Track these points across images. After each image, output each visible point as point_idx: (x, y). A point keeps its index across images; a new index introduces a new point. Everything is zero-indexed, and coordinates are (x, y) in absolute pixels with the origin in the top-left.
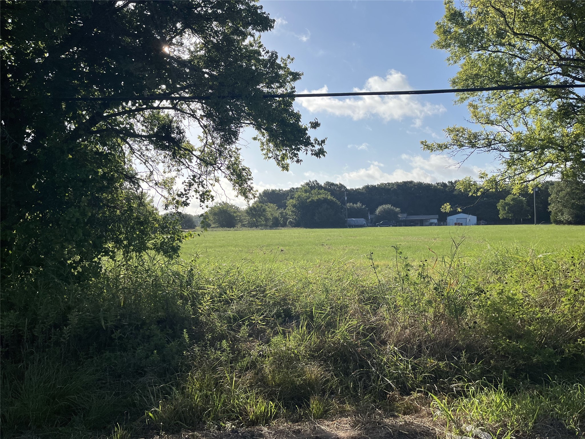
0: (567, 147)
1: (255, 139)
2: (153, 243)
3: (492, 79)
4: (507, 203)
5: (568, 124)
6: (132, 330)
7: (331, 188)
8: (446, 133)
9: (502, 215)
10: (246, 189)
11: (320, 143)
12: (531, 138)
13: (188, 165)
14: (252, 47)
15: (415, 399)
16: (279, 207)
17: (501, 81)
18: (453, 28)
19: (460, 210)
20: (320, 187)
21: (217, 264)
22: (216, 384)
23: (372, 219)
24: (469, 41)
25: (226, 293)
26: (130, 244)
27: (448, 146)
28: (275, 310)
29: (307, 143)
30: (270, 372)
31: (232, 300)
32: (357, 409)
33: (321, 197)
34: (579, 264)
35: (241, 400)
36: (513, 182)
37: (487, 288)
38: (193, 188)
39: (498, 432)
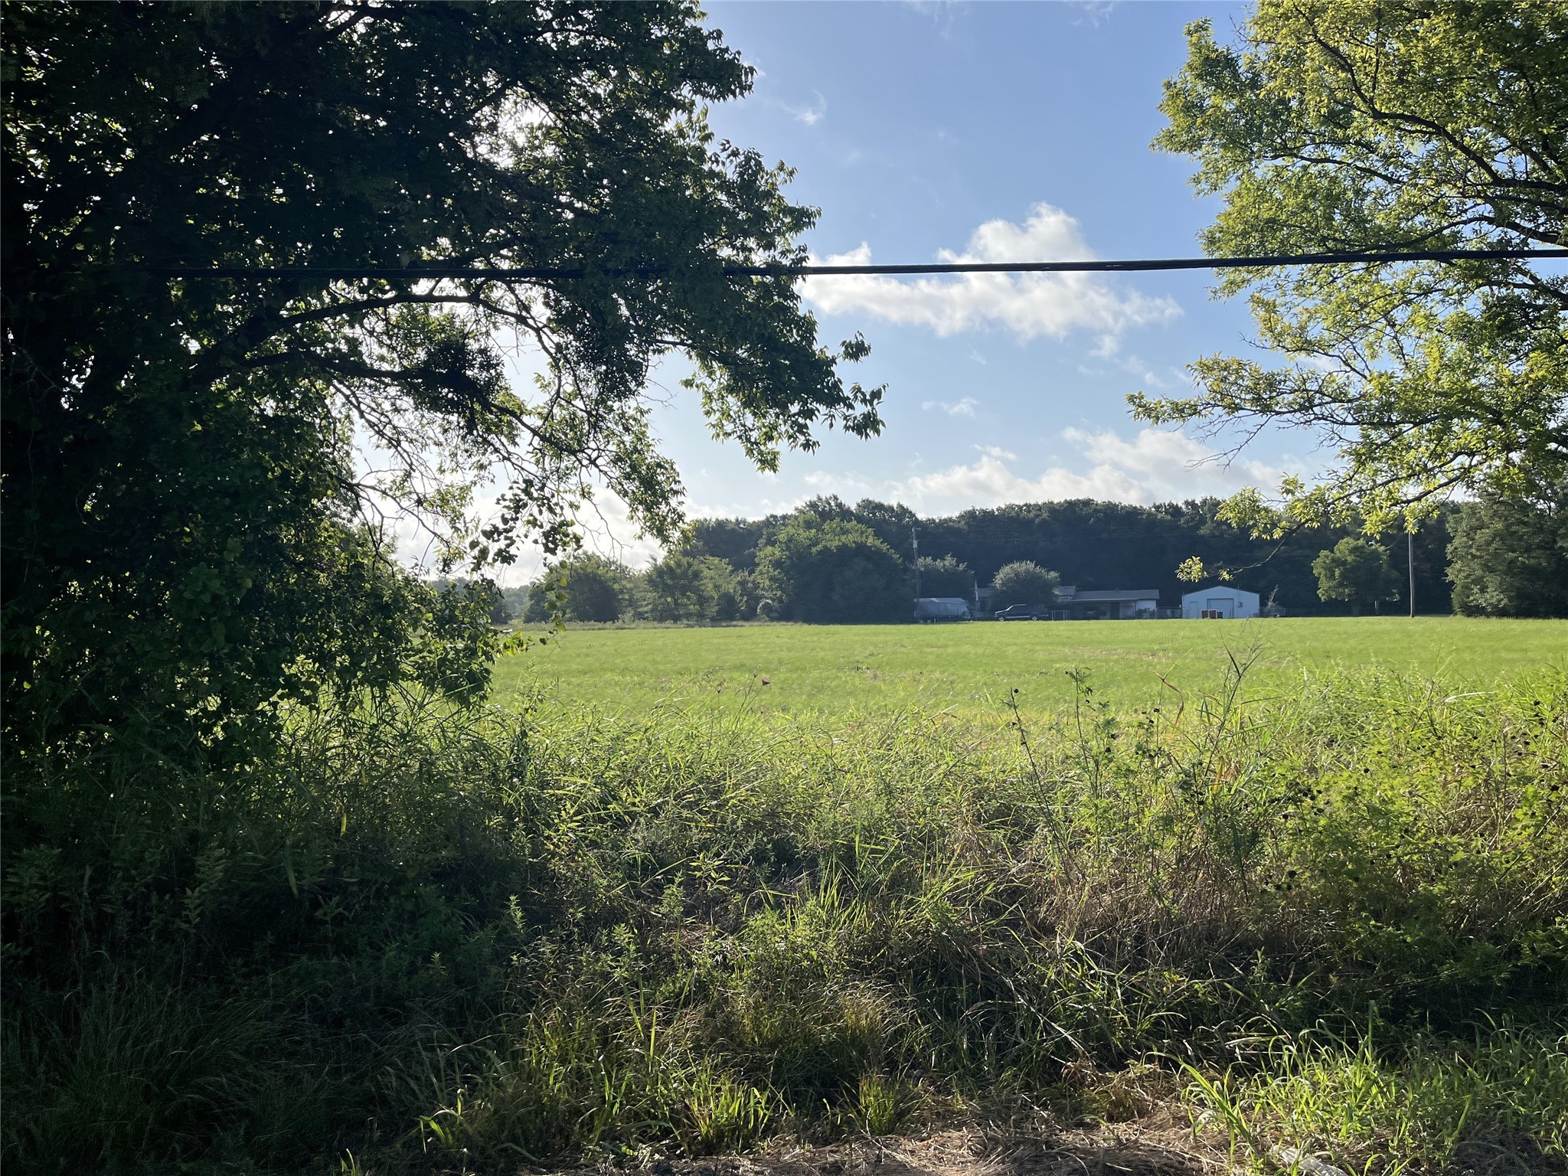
0: (1511, 413)
1: (688, 383)
2: (417, 662)
3: (1310, 232)
4: (1339, 558)
5: (1512, 352)
6: (368, 898)
7: (875, 515)
8: (1196, 373)
9: (1326, 591)
10: (665, 519)
11: (868, 397)
12: (1416, 389)
13: (508, 452)
14: (684, 139)
15: (1140, 1078)
16: (737, 567)
17: (1335, 239)
18: (1210, 96)
19: (1227, 577)
20: (844, 513)
21: (589, 719)
22: (605, 1042)
23: (983, 601)
24: (1253, 132)
25: (618, 798)
26: (355, 665)
27: (1199, 408)
28: (751, 843)
29: (833, 397)
30: (747, 1008)
31: (633, 815)
32: (984, 1108)
33: (849, 539)
34: (1554, 721)
35: (675, 1085)
36: (1371, 505)
37: (1317, 784)
38: (524, 514)
39: (1369, 1164)
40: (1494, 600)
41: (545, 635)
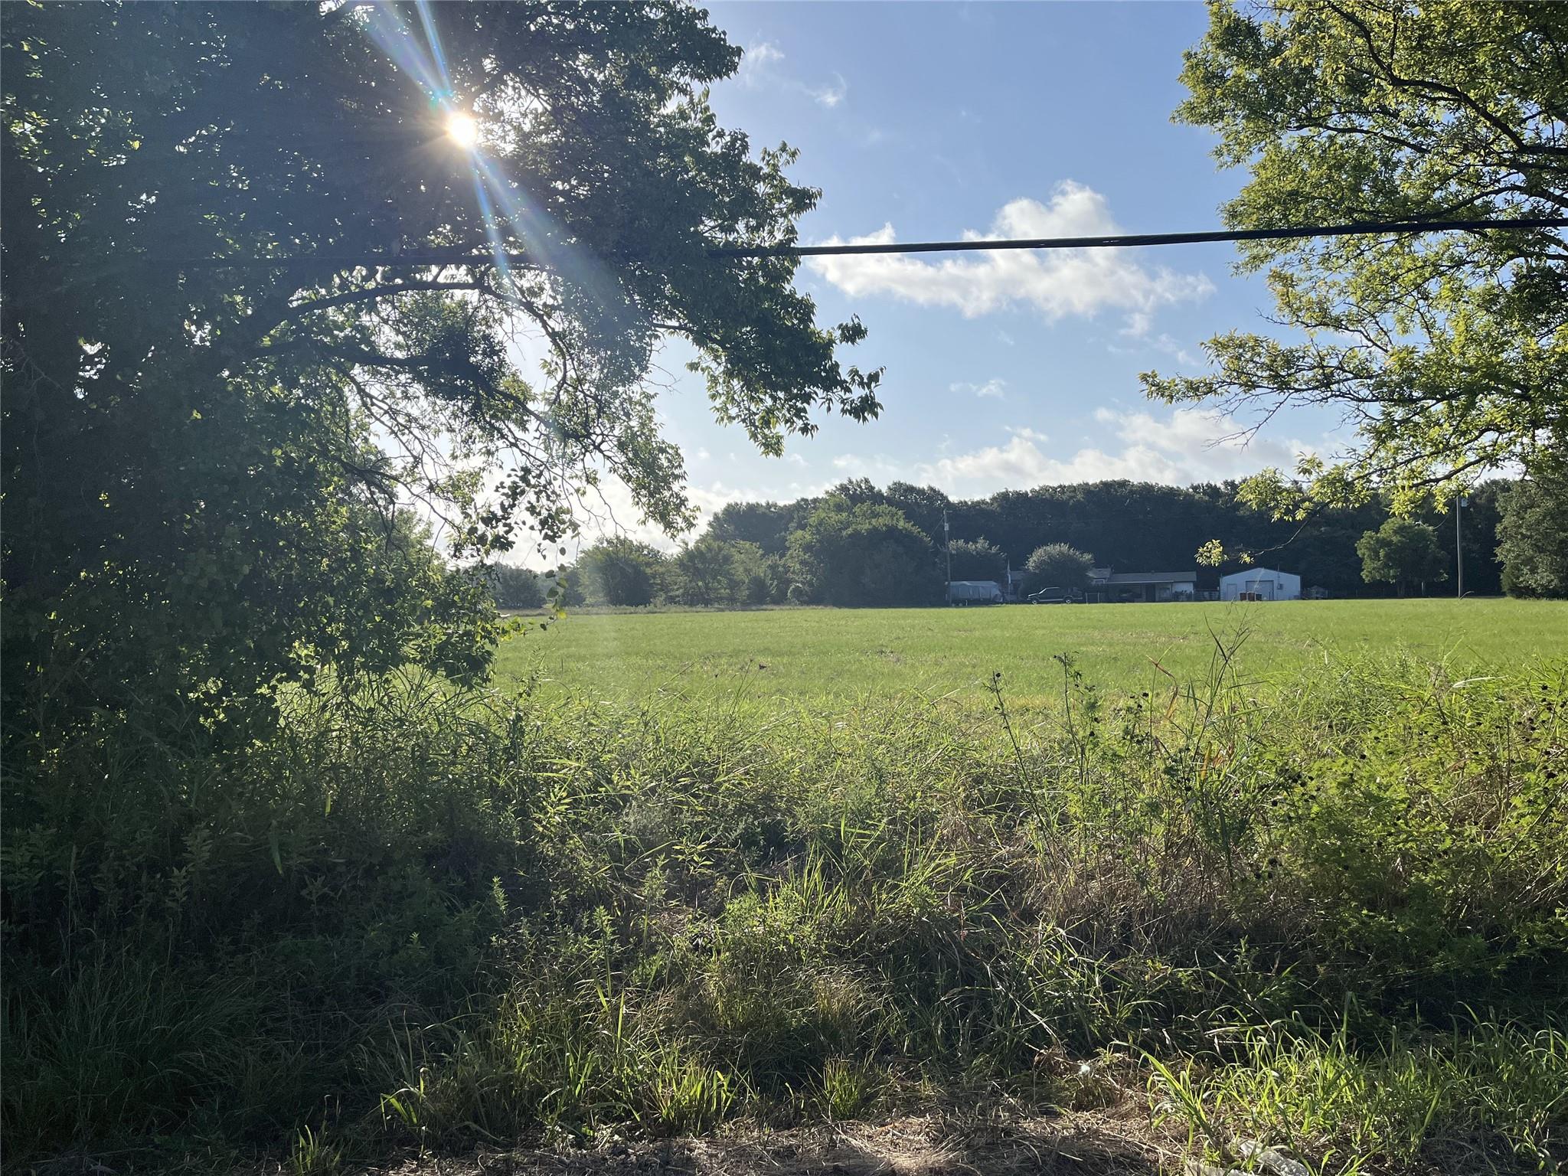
0: (1539, 388)
1: (693, 367)
3: (1336, 204)
4: (1384, 539)
5: (1542, 325)
6: (355, 878)
7: (905, 498)
8: (1209, 352)
9: (1370, 572)
10: (668, 504)
11: (865, 380)
12: (1438, 364)
13: (515, 438)
14: (686, 121)
15: (1109, 1067)
16: (768, 551)
17: (1363, 211)
18: (1232, 66)
19: (1248, 560)
20: (876, 497)
21: (586, 703)
22: (575, 1024)
23: (1016, 585)
24: (1275, 101)
25: (610, 781)
26: (354, 650)
27: (1215, 386)
28: (742, 825)
29: (831, 381)
30: (720, 991)
31: (625, 798)
32: (952, 1094)
33: (880, 522)
34: (1562, 706)
35: (640, 1067)
36: (1392, 484)
37: (1310, 770)
38: (523, 502)
39: (1325, 1159)
40: (1544, 582)
41: (544, 620)
